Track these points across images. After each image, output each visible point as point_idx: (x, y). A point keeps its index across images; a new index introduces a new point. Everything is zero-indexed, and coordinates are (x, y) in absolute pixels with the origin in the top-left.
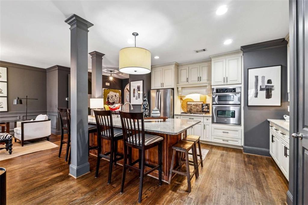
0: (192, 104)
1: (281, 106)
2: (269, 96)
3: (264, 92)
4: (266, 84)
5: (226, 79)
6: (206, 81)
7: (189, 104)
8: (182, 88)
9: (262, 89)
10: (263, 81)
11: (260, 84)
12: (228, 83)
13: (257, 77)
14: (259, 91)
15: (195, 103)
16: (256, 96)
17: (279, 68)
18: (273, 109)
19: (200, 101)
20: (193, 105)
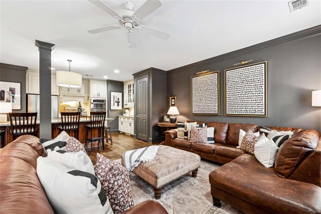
0: (69, 109)
1: (122, 110)
2: (118, 105)
3: (117, 104)
4: (117, 100)
5: (99, 95)
6: (83, 93)
7: (67, 109)
8: (64, 96)
9: (116, 102)
10: (116, 99)
11: (115, 100)
12: (100, 97)
13: (114, 96)
14: (115, 103)
15: (72, 108)
16: (114, 105)
17: (121, 93)
18: (119, 111)
19: (76, 106)
20: (71, 110)
